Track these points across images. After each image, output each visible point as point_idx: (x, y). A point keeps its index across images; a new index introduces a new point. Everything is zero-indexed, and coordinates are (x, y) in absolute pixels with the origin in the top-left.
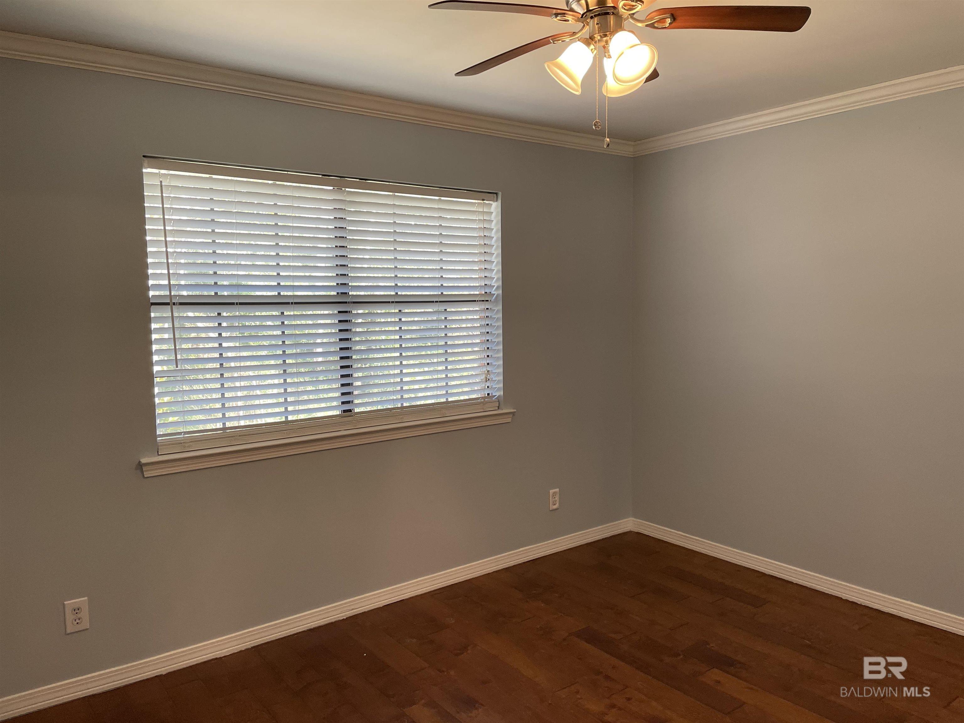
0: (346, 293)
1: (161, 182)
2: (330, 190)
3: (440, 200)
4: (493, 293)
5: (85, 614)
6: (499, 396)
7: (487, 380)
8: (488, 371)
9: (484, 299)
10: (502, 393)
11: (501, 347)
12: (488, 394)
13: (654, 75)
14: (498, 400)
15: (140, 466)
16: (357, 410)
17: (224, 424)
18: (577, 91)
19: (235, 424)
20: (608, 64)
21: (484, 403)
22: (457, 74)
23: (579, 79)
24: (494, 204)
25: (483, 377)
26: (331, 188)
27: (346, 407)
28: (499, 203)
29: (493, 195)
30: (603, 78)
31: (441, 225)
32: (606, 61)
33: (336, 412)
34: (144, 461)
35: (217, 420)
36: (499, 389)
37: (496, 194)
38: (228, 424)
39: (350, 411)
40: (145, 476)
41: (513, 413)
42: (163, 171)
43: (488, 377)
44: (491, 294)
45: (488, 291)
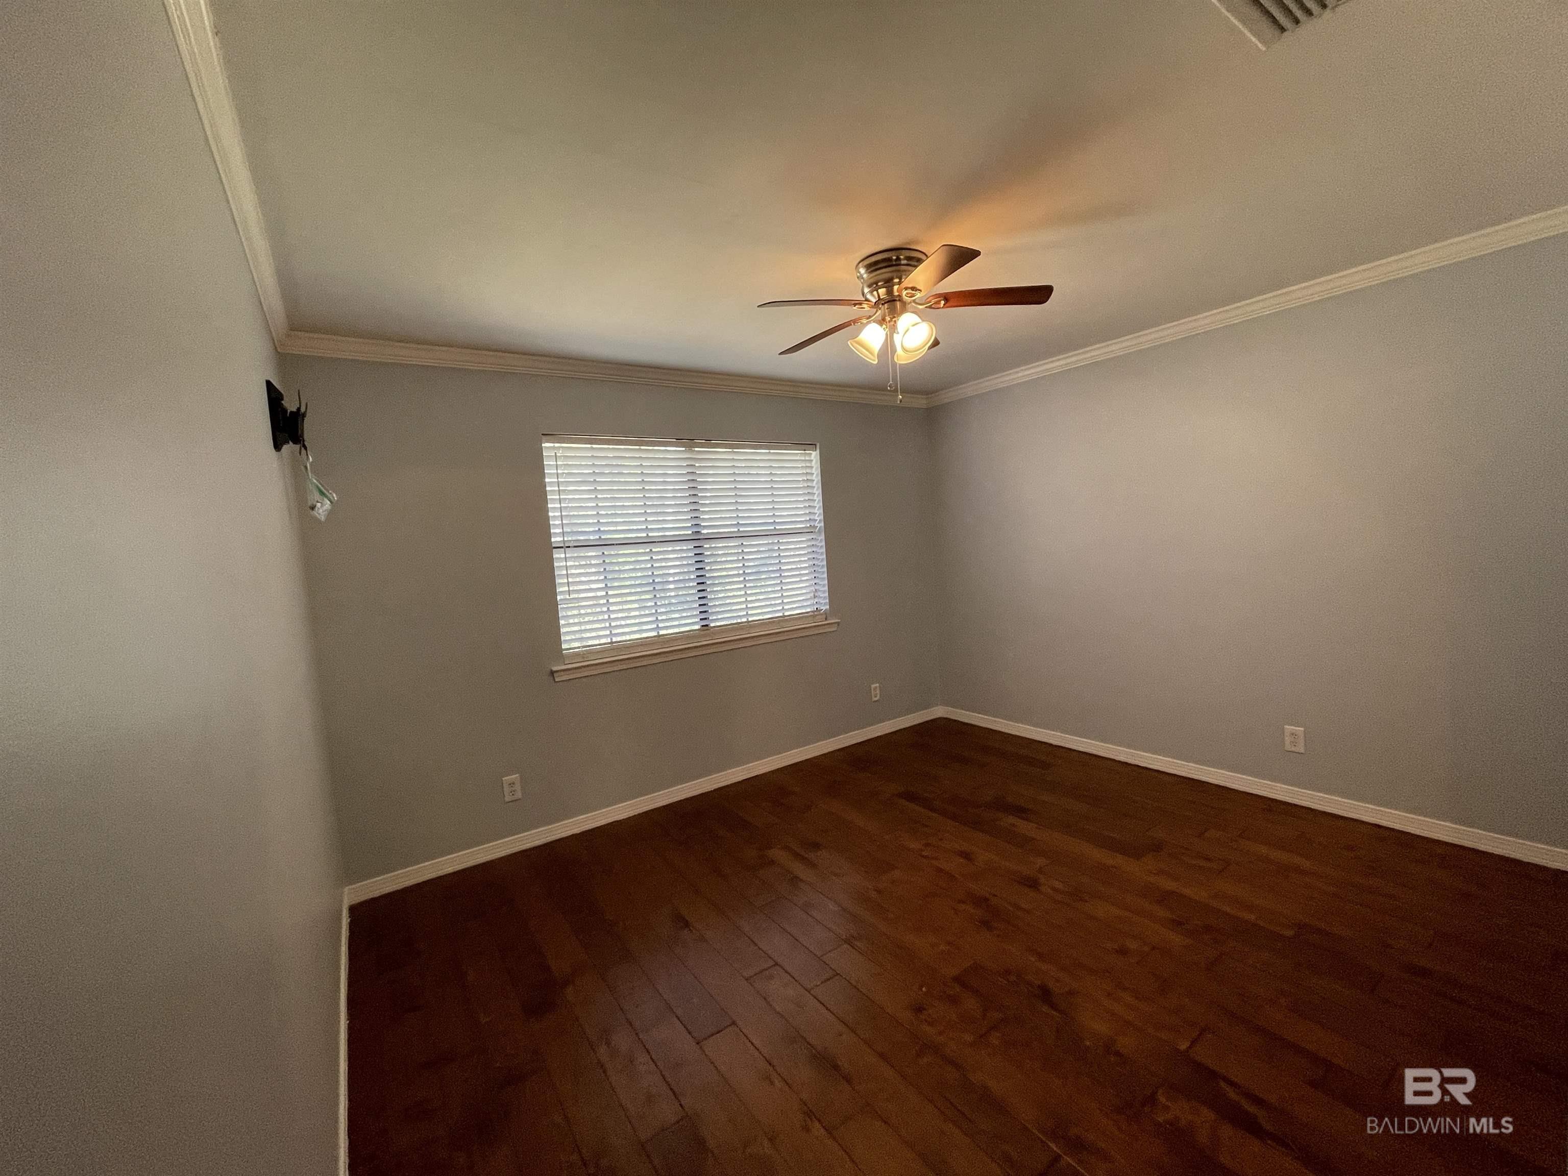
0: (699, 532)
1: (556, 453)
2: (683, 451)
3: (769, 452)
4: (816, 525)
5: (518, 787)
6: (826, 610)
7: (815, 597)
8: (816, 590)
9: (810, 531)
10: (828, 607)
11: (825, 569)
12: (817, 609)
13: (936, 343)
14: (825, 612)
15: (552, 673)
16: (712, 625)
17: (611, 639)
18: (874, 360)
19: (619, 639)
20: (897, 338)
21: (814, 616)
22: (781, 354)
23: (876, 351)
24: (814, 453)
25: (812, 595)
26: (684, 449)
27: (704, 623)
28: (818, 451)
29: (813, 446)
30: (894, 351)
31: (771, 473)
32: (895, 335)
33: (697, 627)
34: (555, 669)
35: (605, 636)
36: (825, 604)
37: (815, 445)
38: (614, 639)
39: (707, 625)
40: (557, 680)
41: (838, 623)
42: (557, 445)
43: (816, 594)
44: (815, 527)
45: (812, 525)
